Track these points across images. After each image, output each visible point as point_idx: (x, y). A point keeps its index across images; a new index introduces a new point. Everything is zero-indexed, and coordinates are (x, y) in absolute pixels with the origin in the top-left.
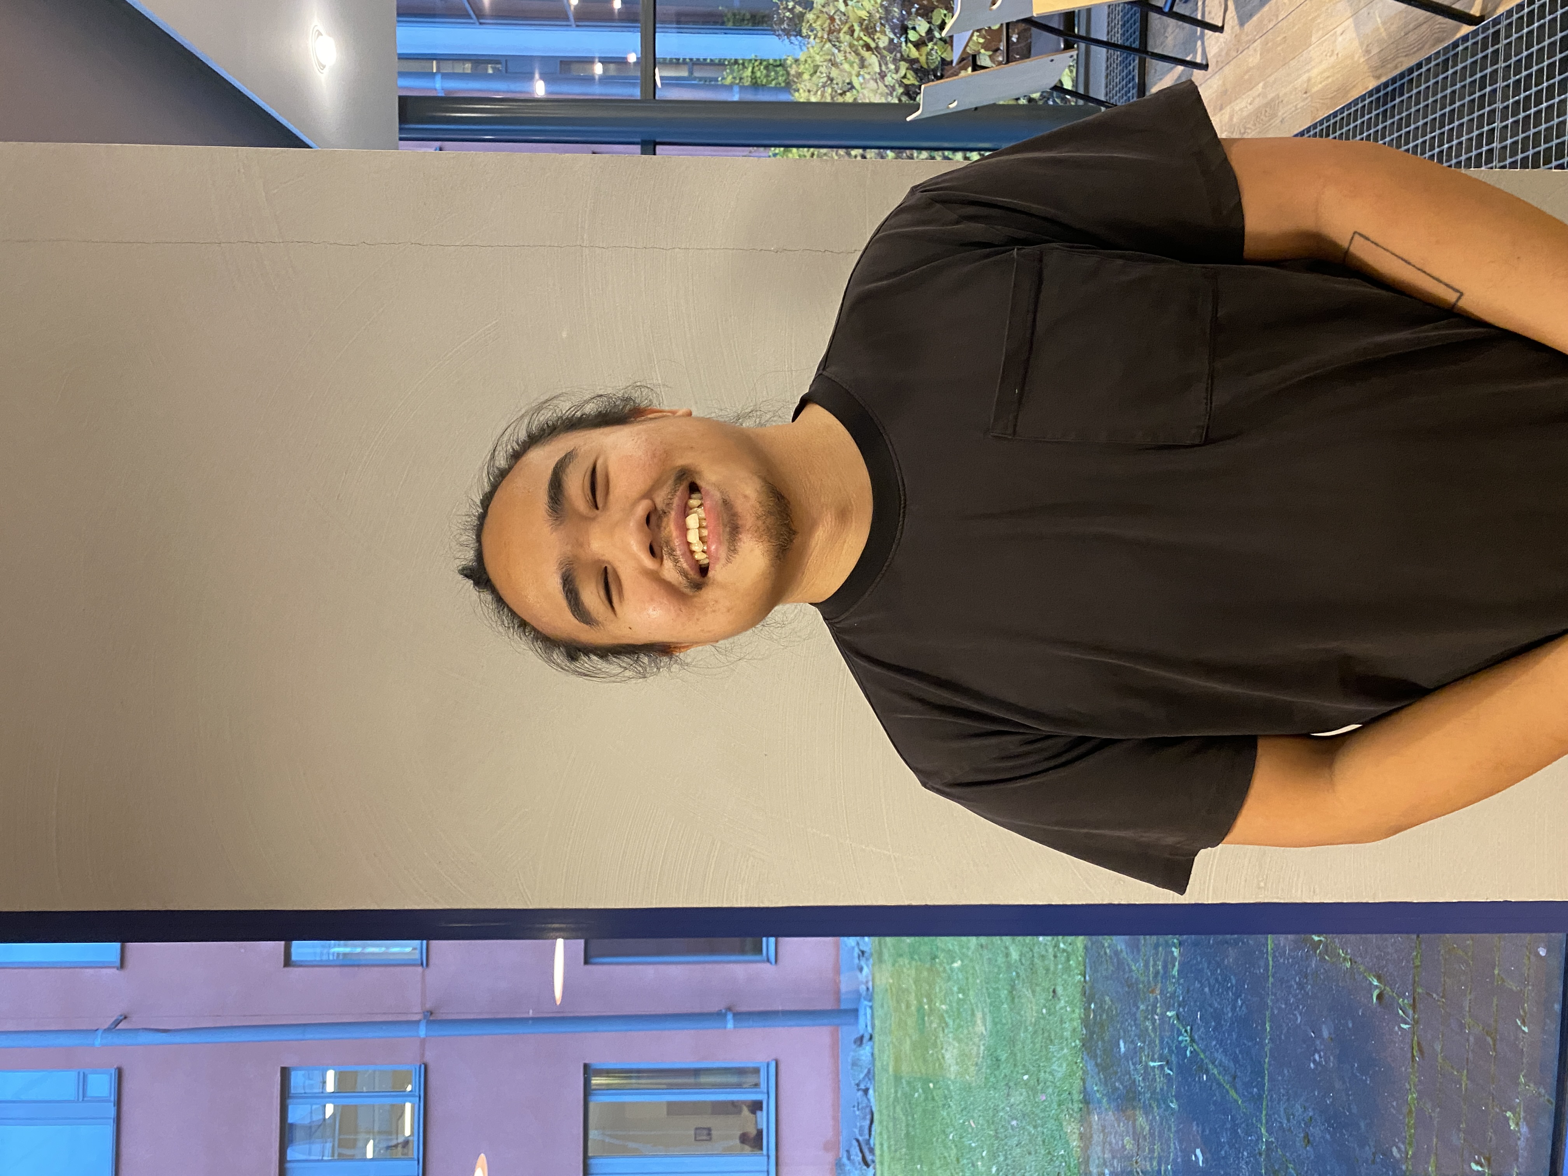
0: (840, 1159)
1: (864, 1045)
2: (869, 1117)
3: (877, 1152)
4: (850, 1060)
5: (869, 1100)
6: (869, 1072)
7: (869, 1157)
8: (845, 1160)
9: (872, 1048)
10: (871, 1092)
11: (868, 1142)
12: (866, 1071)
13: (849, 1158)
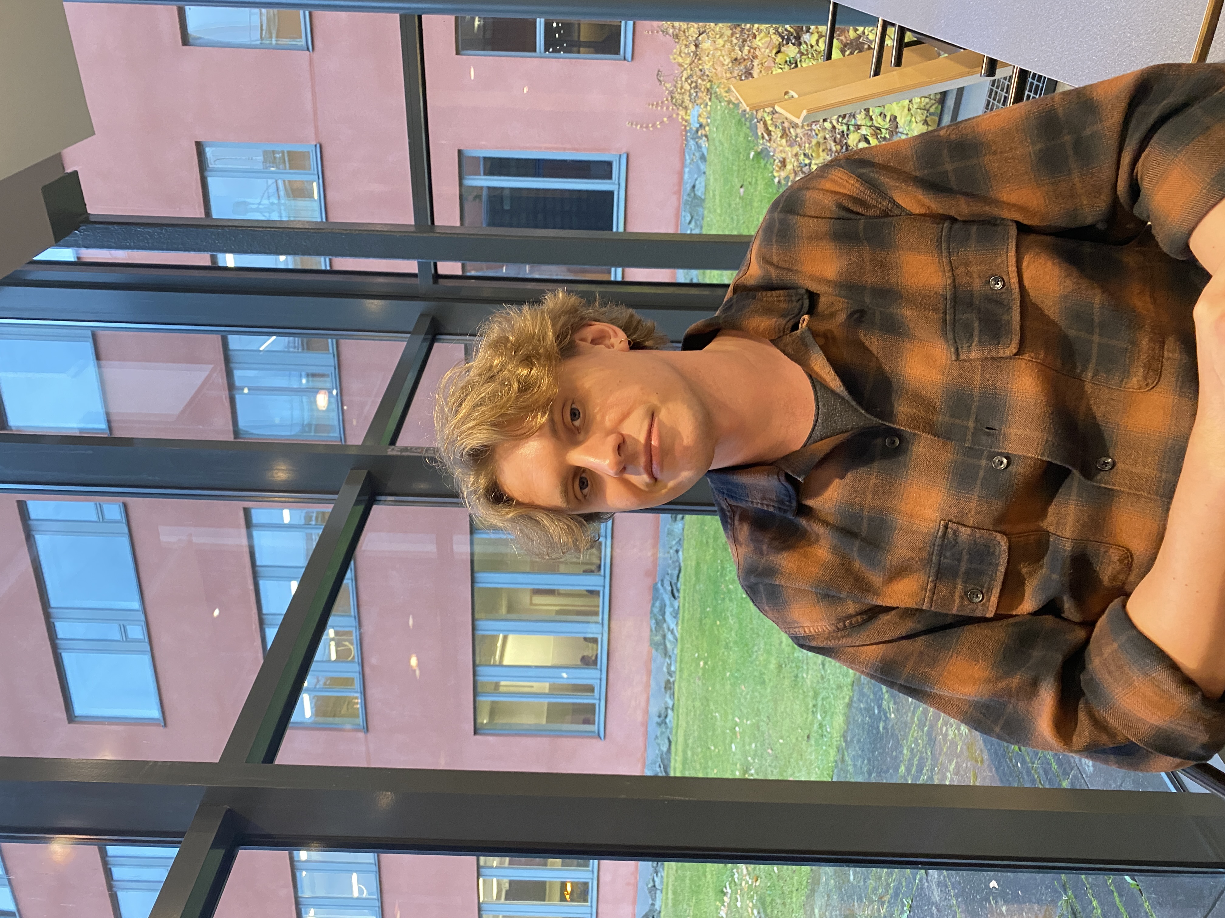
0: (656, 584)
1: (677, 522)
2: (677, 569)
3: (682, 592)
4: (666, 530)
5: (678, 557)
6: (680, 540)
7: (676, 594)
8: (659, 585)
9: (684, 525)
10: (680, 553)
11: (676, 584)
12: (677, 540)
13: (662, 585)
